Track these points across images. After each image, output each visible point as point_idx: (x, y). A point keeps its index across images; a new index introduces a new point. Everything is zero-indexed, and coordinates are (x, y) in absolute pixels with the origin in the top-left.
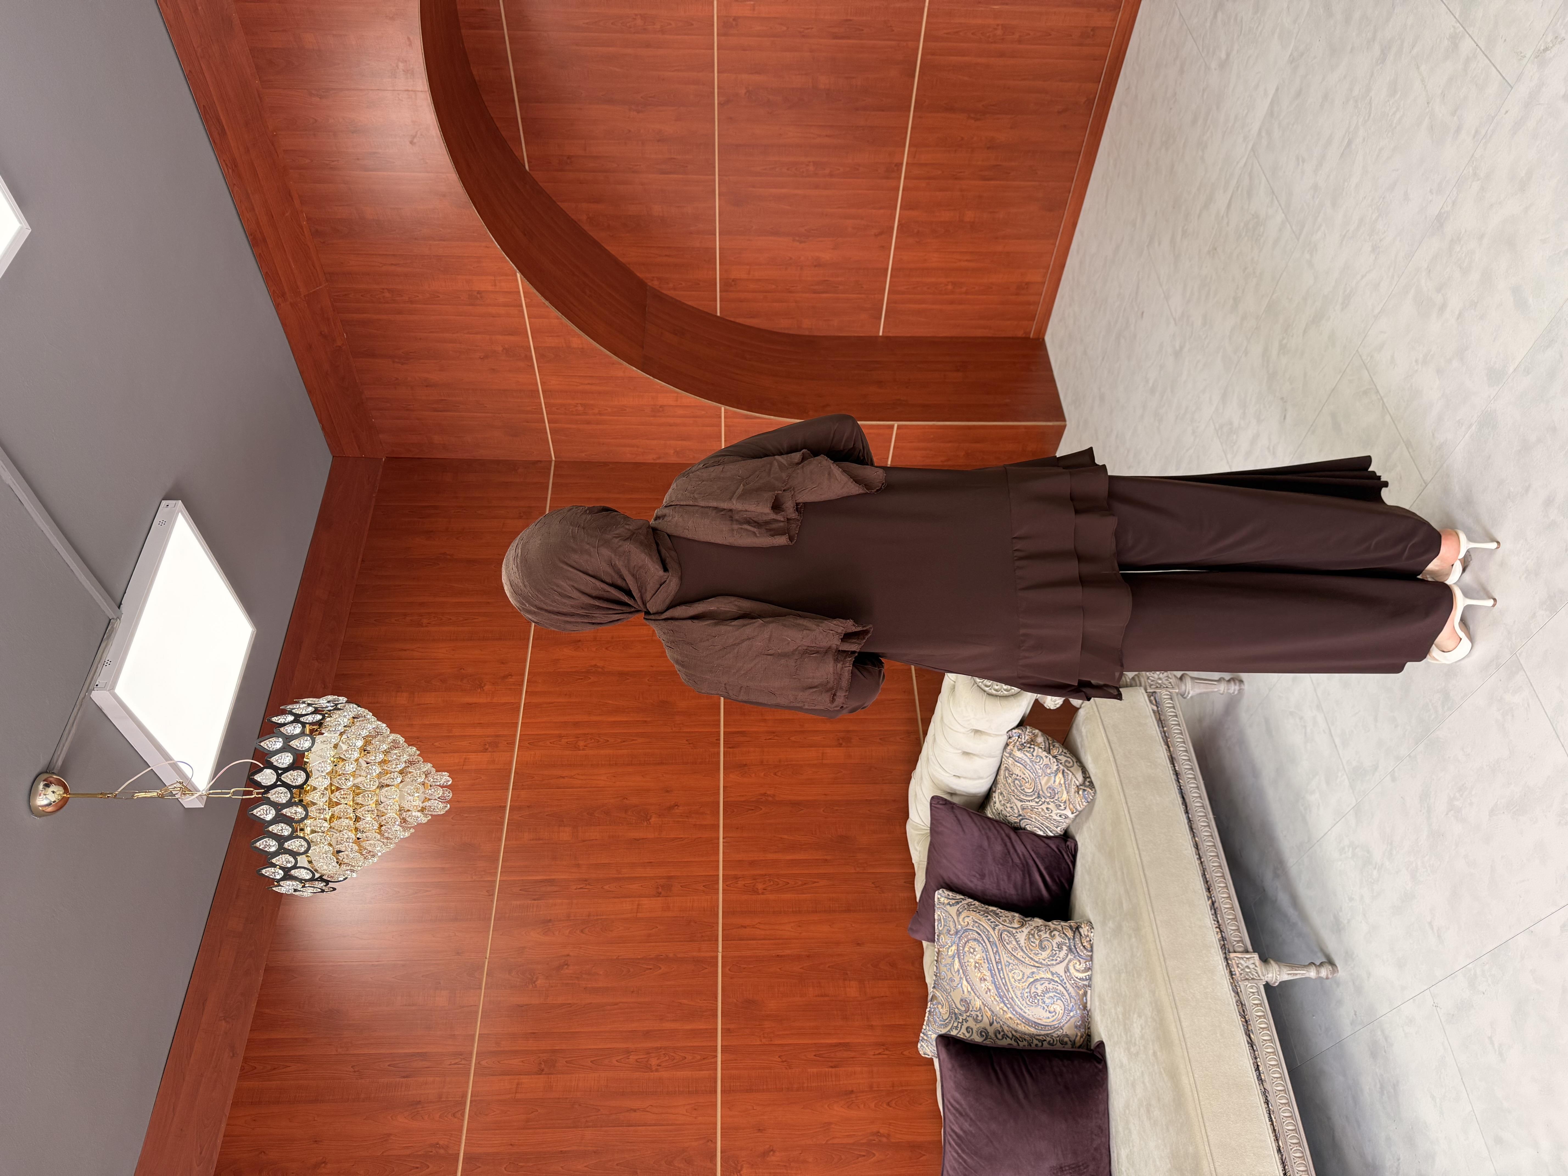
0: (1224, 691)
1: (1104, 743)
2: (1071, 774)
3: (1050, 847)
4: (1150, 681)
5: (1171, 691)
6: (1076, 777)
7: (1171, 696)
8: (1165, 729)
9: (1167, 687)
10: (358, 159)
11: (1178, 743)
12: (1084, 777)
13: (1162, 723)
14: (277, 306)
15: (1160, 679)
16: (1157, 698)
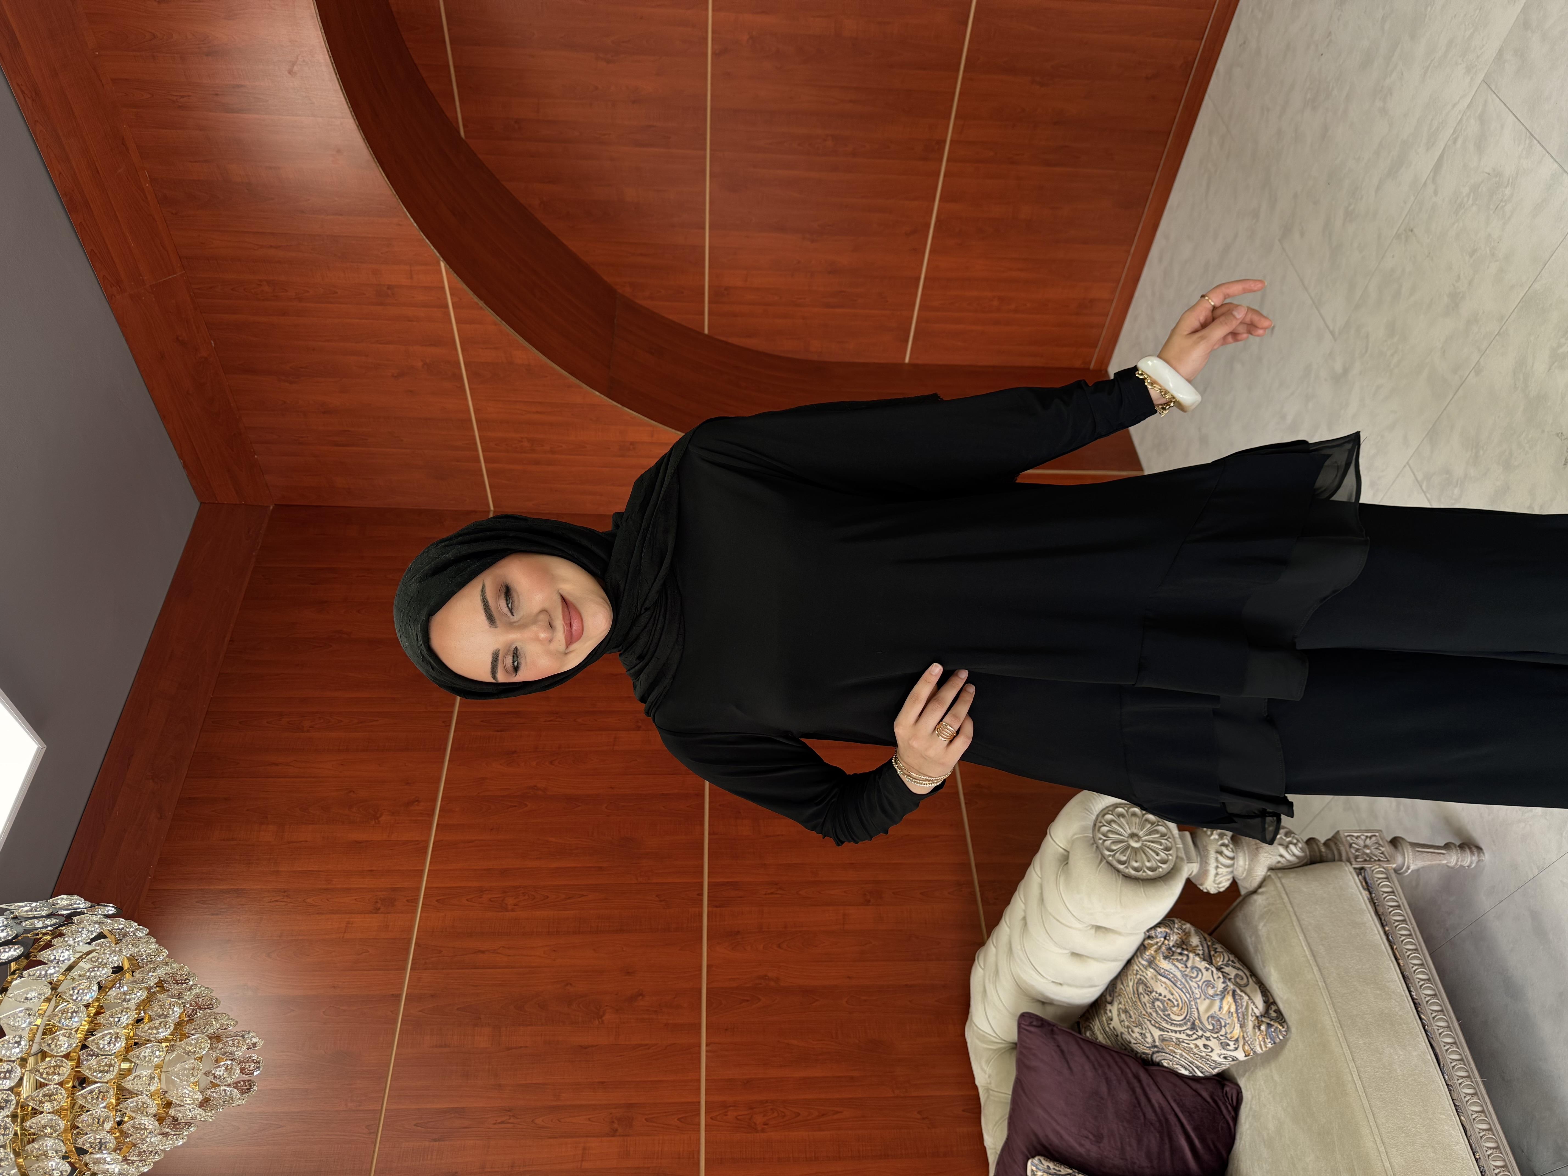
0: (1456, 864)
1: (1306, 956)
2: (1246, 998)
3: (1200, 1095)
4: (1354, 852)
5: (1385, 866)
6: (1254, 1004)
7: (1386, 874)
8: (1387, 928)
9: (1379, 860)
10: (217, 95)
11: (1409, 953)
12: (1265, 1002)
13: (1380, 919)
14: (110, 299)
15: (1366, 846)
16: (1367, 879)
